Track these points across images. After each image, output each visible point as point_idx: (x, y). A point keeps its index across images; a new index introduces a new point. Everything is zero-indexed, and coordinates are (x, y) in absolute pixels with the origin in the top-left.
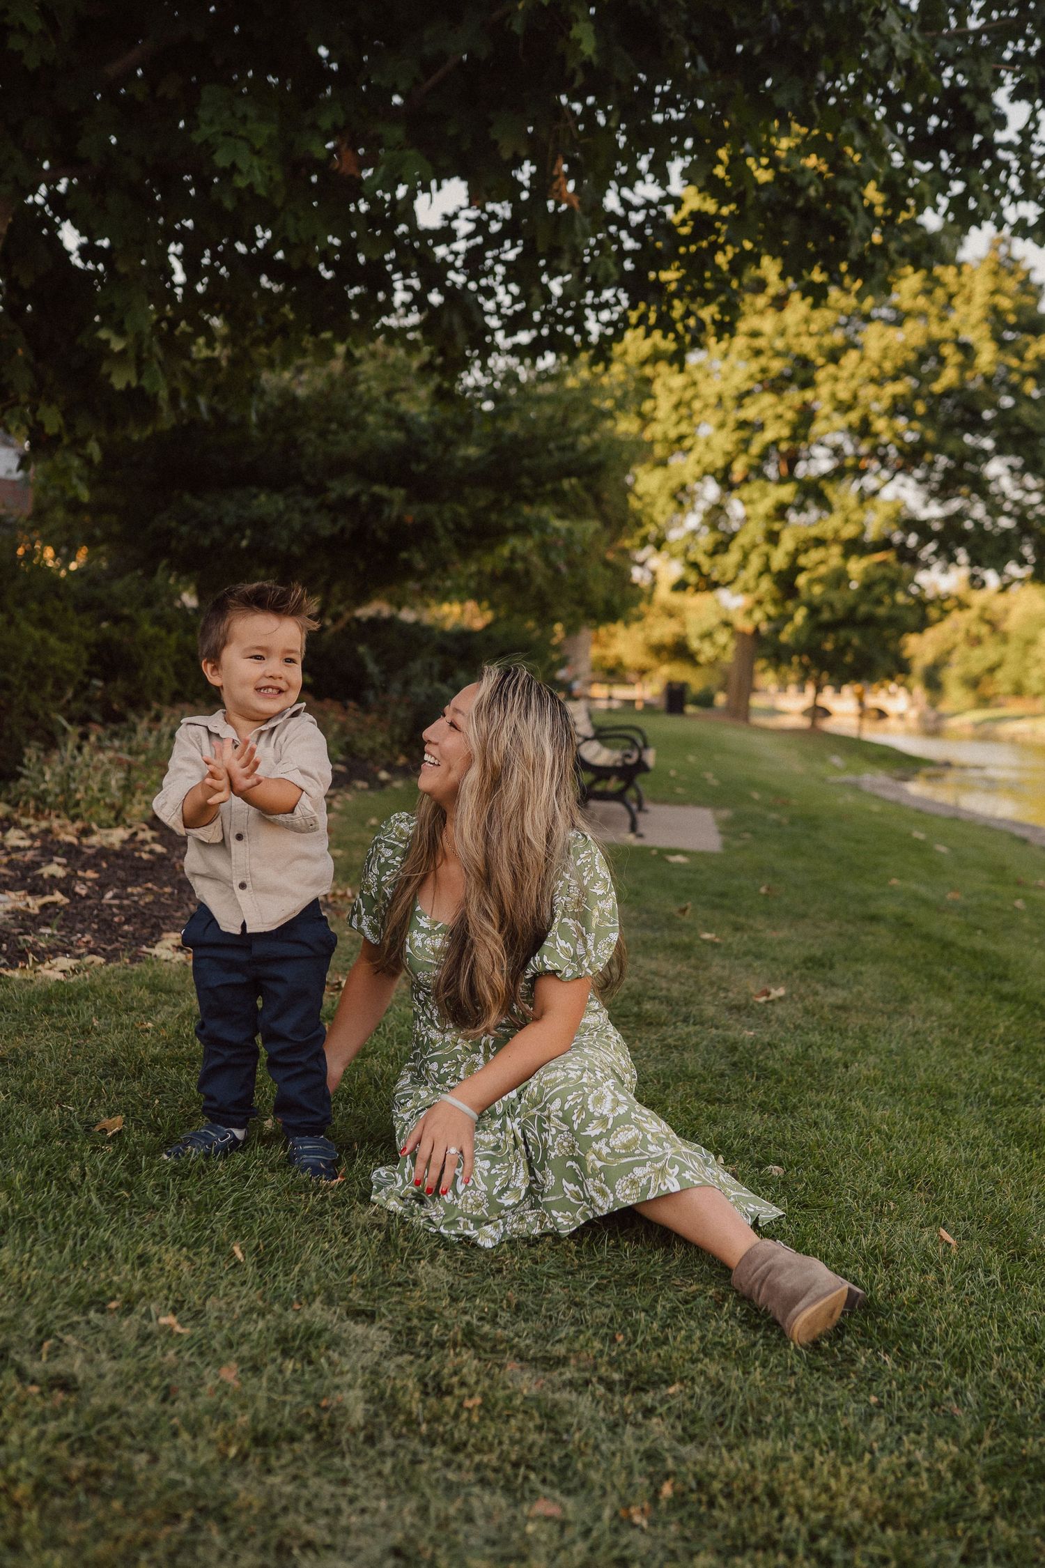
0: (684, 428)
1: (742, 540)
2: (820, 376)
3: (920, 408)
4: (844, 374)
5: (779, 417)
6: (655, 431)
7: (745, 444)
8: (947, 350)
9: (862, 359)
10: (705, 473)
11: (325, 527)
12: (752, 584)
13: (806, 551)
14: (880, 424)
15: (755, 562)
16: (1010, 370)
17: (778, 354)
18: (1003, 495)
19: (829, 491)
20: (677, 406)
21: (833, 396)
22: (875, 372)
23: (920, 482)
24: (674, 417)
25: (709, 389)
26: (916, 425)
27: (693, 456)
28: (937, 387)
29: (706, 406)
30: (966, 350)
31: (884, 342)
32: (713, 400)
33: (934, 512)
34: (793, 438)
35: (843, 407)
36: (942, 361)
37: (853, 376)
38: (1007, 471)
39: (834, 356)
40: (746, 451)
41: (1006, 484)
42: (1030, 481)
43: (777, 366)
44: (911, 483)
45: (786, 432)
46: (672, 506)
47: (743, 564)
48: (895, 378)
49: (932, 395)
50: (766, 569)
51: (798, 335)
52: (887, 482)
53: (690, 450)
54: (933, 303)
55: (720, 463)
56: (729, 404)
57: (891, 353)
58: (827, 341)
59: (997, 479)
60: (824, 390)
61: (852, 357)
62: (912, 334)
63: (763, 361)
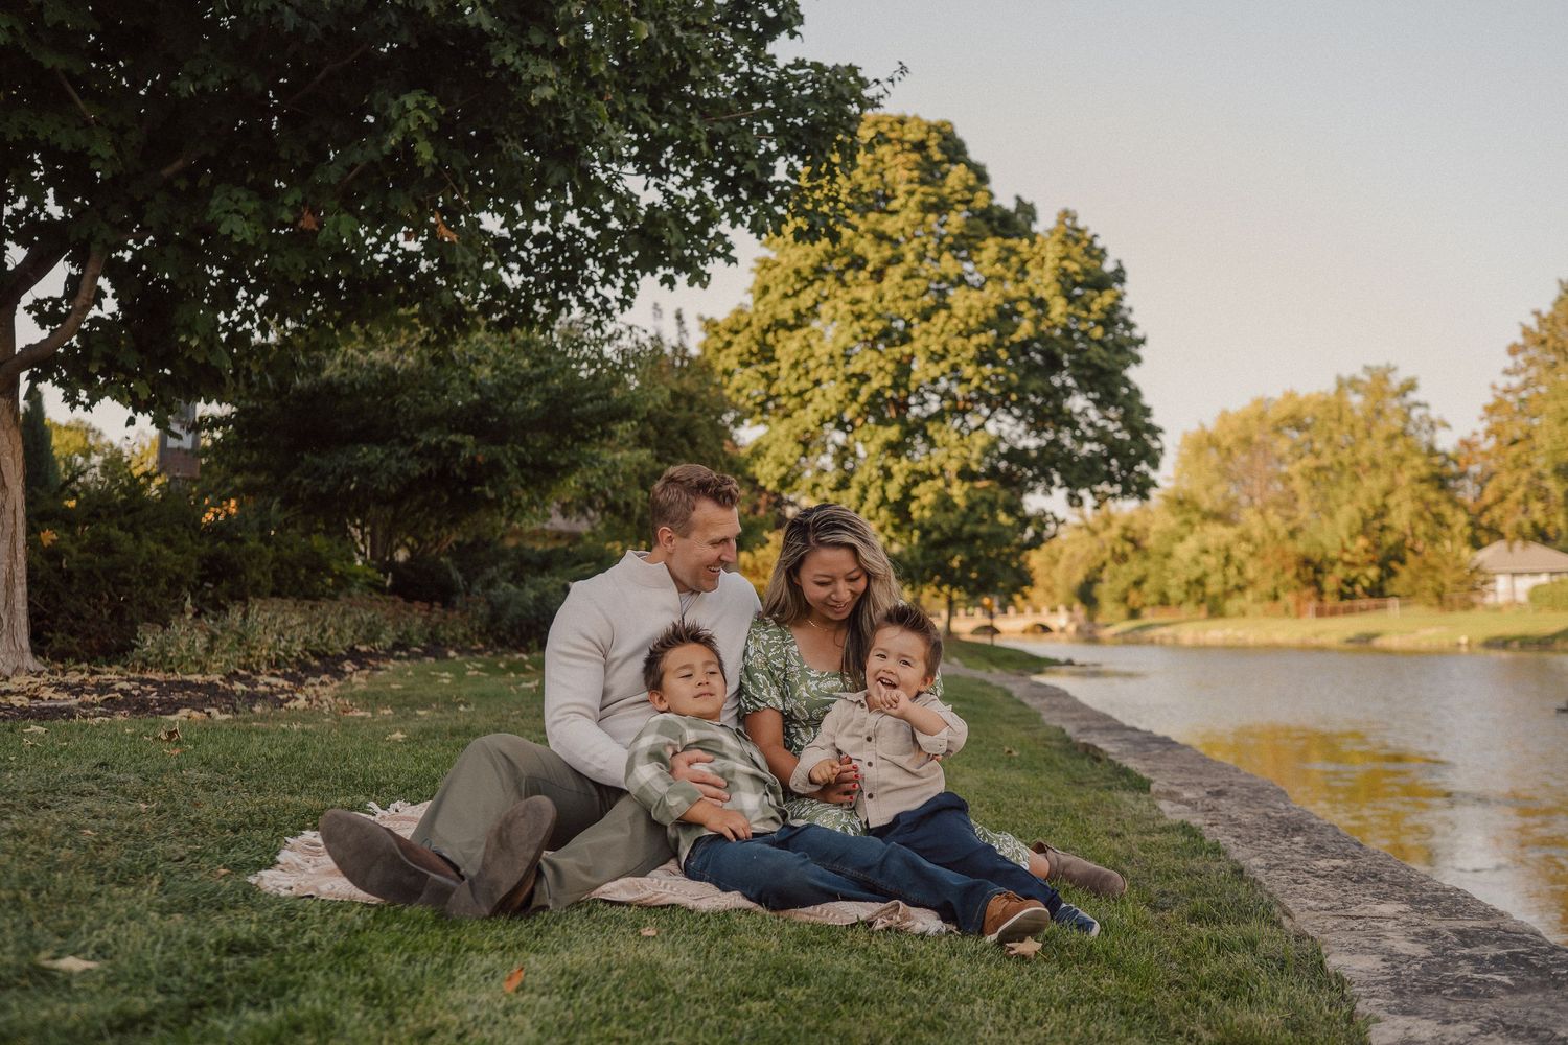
0: (804, 384)
1: (859, 477)
2: (915, 333)
3: (1002, 354)
4: (936, 330)
5: (881, 369)
6: (779, 386)
7: (854, 394)
8: (1022, 307)
9: (950, 317)
10: (822, 422)
11: (415, 468)
12: (873, 513)
13: (916, 483)
14: (968, 371)
15: (873, 496)
16: (1079, 319)
17: (879, 316)
18: (1091, 425)
19: (931, 431)
20: (795, 365)
21: (927, 347)
22: (961, 326)
23: (1019, 419)
24: (795, 376)
25: (821, 351)
26: (1000, 370)
27: (810, 407)
28: (1017, 337)
29: (819, 365)
30: (1041, 304)
31: (968, 303)
32: (825, 359)
33: (1031, 443)
34: (895, 386)
35: (936, 358)
36: (1020, 314)
37: (942, 331)
38: (1089, 404)
39: (926, 316)
40: (854, 399)
41: (1093, 414)
42: (1112, 413)
43: (877, 326)
44: (1009, 420)
45: (888, 382)
46: (799, 450)
47: (862, 499)
48: (979, 332)
49: (1012, 343)
50: (884, 501)
51: (894, 300)
52: (988, 418)
53: (810, 401)
54: (1008, 269)
55: (834, 411)
56: (840, 362)
57: (975, 312)
58: (919, 303)
59: (1084, 412)
60: (918, 345)
61: (943, 314)
62: (993, 295)
63: (863, 322)
